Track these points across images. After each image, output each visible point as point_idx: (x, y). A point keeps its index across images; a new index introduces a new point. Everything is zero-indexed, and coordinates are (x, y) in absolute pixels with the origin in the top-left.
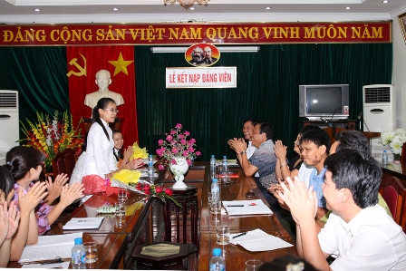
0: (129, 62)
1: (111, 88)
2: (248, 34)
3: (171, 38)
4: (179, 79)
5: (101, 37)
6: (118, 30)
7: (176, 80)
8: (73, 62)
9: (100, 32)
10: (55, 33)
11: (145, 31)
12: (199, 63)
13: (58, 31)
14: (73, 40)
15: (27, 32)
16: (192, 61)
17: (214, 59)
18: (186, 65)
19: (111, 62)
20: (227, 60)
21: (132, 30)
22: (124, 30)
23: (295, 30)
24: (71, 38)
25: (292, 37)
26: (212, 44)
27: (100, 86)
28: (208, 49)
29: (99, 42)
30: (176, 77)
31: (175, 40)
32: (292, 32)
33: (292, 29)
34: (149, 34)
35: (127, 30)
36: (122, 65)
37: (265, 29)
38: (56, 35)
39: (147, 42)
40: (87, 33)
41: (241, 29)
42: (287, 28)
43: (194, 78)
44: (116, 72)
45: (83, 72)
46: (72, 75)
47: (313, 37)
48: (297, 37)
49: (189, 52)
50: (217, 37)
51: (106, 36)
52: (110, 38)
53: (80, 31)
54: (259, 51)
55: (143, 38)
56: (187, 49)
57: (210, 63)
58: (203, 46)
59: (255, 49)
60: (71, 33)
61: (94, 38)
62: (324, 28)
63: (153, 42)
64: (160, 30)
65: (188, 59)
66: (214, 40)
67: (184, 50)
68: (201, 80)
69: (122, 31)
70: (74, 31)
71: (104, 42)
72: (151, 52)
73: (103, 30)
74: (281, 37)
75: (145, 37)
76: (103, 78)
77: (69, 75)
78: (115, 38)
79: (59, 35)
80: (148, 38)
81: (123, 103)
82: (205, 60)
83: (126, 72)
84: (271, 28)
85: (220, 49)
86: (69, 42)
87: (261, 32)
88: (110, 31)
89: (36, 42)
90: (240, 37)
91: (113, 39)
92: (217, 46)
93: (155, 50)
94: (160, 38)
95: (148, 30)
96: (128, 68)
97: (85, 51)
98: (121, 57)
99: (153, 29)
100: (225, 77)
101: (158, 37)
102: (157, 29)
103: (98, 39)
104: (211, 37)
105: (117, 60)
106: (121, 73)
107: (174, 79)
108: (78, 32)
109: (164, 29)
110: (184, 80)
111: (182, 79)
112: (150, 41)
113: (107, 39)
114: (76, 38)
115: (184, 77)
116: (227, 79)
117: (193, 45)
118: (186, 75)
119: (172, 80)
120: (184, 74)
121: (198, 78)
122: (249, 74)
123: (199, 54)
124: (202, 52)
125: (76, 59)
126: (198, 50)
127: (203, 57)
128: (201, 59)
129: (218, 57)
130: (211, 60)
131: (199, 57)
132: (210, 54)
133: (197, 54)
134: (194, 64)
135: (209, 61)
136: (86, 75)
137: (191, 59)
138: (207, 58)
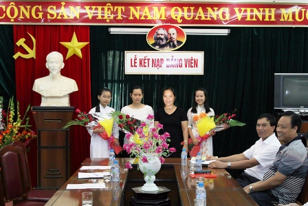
0: (84, 44)
2: (218, 15)
3: (131, 18)
4: (141, 63)
5: (52, 15)
6: (72, 8)
7: (138, 64)
8: (21, 42)
9: (52, 8)
11: (103, 9)
12: (162, 46)
13: (4, 7)
14: (21, 17)
16: (154, 45)
17: (179, 43)
18: (148, 48)
19: (64, 43)
20: (193, 44)
21: (87, 8)
22: (78, 7)
23: (270, 11)
24: (19, 15)
25: (267, 19)
26: (178, 26)
28: (172, 31)
30: (138, 61)
31: (135, 20)
32: (267, 14)
33: (267, 10)
34: (106, 13)
35: (83, 8)
36: (75, 46)
37: (236, 9)
38: (2, 12)
39: (104, 21)
40: (37, 10)
41: (209, 9)
42: (261, 9)
43: (157, 63)
44: (69, 55)
45: (32, 54)
46: (19, 57)
47: (291, 19)
48: (273, 19)
49: (151, 33)
50: (182, 18)
51: (58, 13)
52: (62, 16)
53: (28, 7)
54: (229, 34)
55: (100, 17)
56: (149, 30)
57: (174, 46)
58: (166, 28)
59: (225, 32)
60: (19, 9)
61: (45, 16)
62: (303, 10)
63: (111, 21)
64: (120, 8)
65: (150, 42)
66: (180, 21)
67: (146, 31)
68: (164, 65)
69: (76, 9)
70: (22, 8)
71: (56, 20)
72: (108, 33)
73: (55, 7)
74: (254, 19)
75: (103, 16)
76: (55, 60)
77: (15, 57)
79: (5, 12)
80: (106, 17)
81: (77, 89)
82: (170, 43)
83: (80, 54)
84: (243, 9)
86: (16, 20)
87: (232, 13)
88: (63, 9)
90: (209, 19)
91: (66, 17)
92: (182, 27)
93: (113, 31)
94: (120, 17)
95: (106, 8)
96: (83, 50)
97: (34, 29)
98: (75, 38)
99: (112, 8)
100: (192, 63)
101: (117, 17)
102: (116, 8)
103: (49, 17)
104: (176, 17)
105: (70, 41)
106: (75, 56)
107: (135, 63)
108: (26, 9)
109: (123, 8)
110: (146, 64)
111: (145, 63)
112: (108, 21)
113: (59, 18)
114: (24, 15)
115: (146, 61)
116: (193, 65)
117: (156, 25)
118: (149, 60)
119: (133, 64)
120: (147, 58)
121: (162, 63)
122: (219, 61)
123: (163, 37)
124: (166, 34)
125: (24, 40)
126: (162, 31)
127: (167, 39)
128: (164, 42)
129: (184, 40)
130: (176, 43)
131: (162, 39)
132: (175, 37)
133: (160, 36)
134: (157, 47)
135: (174, 44)
136: (35, 58)
137: (154, 42)
138: (171, 41)
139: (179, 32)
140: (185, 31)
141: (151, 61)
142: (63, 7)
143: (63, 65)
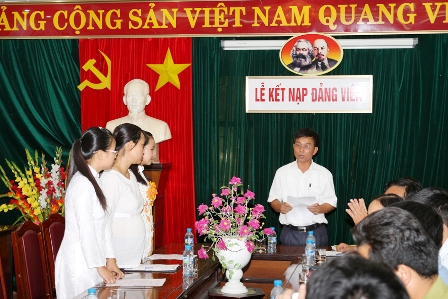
0: (183, 67)
1: (149, 111)
2: (395, 16)
3: (256, 24)
4: (271, 95)
5: (135, 24)
6: (165, 12)
7: (266, 97)
8: (90, 65)
9: (135, 14)
10: (62, 15)
11: (212, 12)
12: (305, 68)
13: (66, 13)
14: (91, 27)
15: (16, 15)
16: (293, 65)
17: (332, 62)
18: (282, 72)
19: (153, 66)
20: (354, 63)
21: (188, 10)
22: (175, 10)
24: (87, 24)
26: (329, 35)
27: (130, 107)
28: (320, 43)
29: (133, 32)
30: (266, 92)
31: (262, 28)
34: (218, 17)
35: (181, 10)
36: (170, 71)
38: (62, 20)
39: (214, 30)
40: (114, 17)
41: (382, 7)
43: (297, 95)
44: (161, 84)
45: (106, 82)
46: (87, 87)
49: (287, 48)
50: (338, 21)
51: (144, 20)
52: (151, 24)
53: (101, 12)
54: (416, 46)
55: (207, 25)
56: (283, 43)
57: (324, 67)
58: (311, 39)
59: (409, 43)
60: (87, 15)
61: (125, 25)
63: (225, 30)
64: (238, 10)
65: (286, 61)
66: (333, 27)
67: (278, 45)
68: (308, 98)
69: (172, 13)
70: (92, 14)
71: (142, 31)
72: (220, 49)
73: (139, 12)
75: (212, 23)
76: (136, 94)
77: (81, 87)
78: (160, 24)
79: (68, 20)
80: (217, 24)
82: (317, 62)
83: (177, 83)
85: (344, 44)
86: (84, 31)
87: (421, 11)
88: (151, 13)
89: (30, 32)
91: (156, 26)
92: (337, 37)
93: (228, 45)
94: (238, 24)
95: (217, 10)
96: (182, 76)
97: (110, 47)
98: (169, 57)
99: (225, 9)
100: (352, 94)
101: (234, 23)
102: (232, 9)
103: (131, 26)
104: (328, 21)
105: (162, 62)
106: (169, 85)
107: (262, 94)
108: (98, 15)
109: (243, 9)
110: (280, 97)
111: (277, 94)
112: (220, 30)
113: (146, 27)
114: (94, 24)
115: (280, 92)
116: (354, 97)
118: (283, 89)
119: (259, 98)
120: (280, 87)
121: (304, 95)
122: (398, 90)
123: (305, 53)
124: (311, 48)
125: (94, 61)
127: (312, 57)
128: (308, 61)
129: (339, 58)
130: (326, 62)
131: (304, 57)
132: (325, 53)
133: (302, 52)
134: (296, 70)
135: (323, 64)
136: (109, 88)
137: (291, 61)
138: (319, 60)
139: (332, 45)
140: (342, 43)
141: (286, 93)
142: (151, 10)
143: (149, 100)
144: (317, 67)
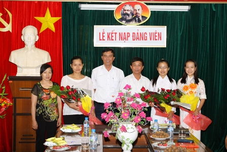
0: (57, 19)
1: (38, 45)
4: (108, 37)
7: (106, 38)
12: (128, 21)
16: (121, 19)
17: (144, 18)
18: (115, 23)
19: (38, 18)
20: (157, 19)
28: (138, 7)
30: (106, 35)
36: (49, 21)
43: (124, 37)
44: (43, 29)
56: (116, 6)
57: (139, 21)
58: (132, 4)
59: (186, 9)
65: (117, 17)
67: (113, 7)
68: (131, 38)
76: (30, 34)
83: (53, 29)
85: (152, 8)
92: (147, 4)
93: (84, 7)
96: (56, 24)
98: (48, 13)
100: (156, 36)
105: (44, 16)
106: (48, 30)
107: (103, 36)
110: (114, 38)
111: (112, 36)
115: (114, 35)
116: (157, 38)
117: (123, 2)
118: (116, 33)
119: (101, 38)
120: (114, 32)
121: (128, 37)
122: (180, 34)
123: (129, 12)
124: (132, 10)
126: (128, 7)
127: (133, 15)
128: (130, 17)
129: (148, 16)
130: (141, 18)
131: (128, 15)
133: (127, 12)
134: (124, 22)
135: (139, 19)
136: (11, 31)
137: (120, 17)
138: (137, 16)
139: (144, 9)
140: (150, 7)
141: (118, 35)
143: (38, 38)
144: (136, 21)
